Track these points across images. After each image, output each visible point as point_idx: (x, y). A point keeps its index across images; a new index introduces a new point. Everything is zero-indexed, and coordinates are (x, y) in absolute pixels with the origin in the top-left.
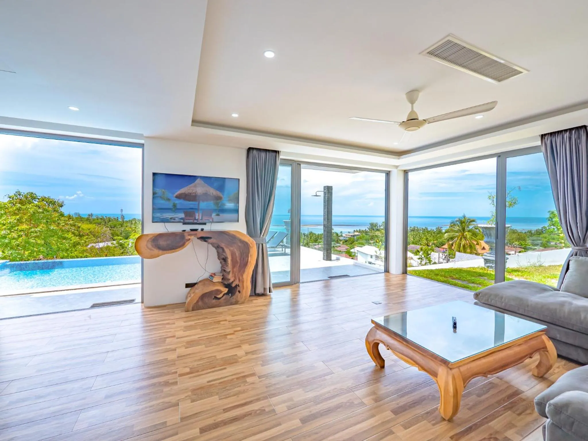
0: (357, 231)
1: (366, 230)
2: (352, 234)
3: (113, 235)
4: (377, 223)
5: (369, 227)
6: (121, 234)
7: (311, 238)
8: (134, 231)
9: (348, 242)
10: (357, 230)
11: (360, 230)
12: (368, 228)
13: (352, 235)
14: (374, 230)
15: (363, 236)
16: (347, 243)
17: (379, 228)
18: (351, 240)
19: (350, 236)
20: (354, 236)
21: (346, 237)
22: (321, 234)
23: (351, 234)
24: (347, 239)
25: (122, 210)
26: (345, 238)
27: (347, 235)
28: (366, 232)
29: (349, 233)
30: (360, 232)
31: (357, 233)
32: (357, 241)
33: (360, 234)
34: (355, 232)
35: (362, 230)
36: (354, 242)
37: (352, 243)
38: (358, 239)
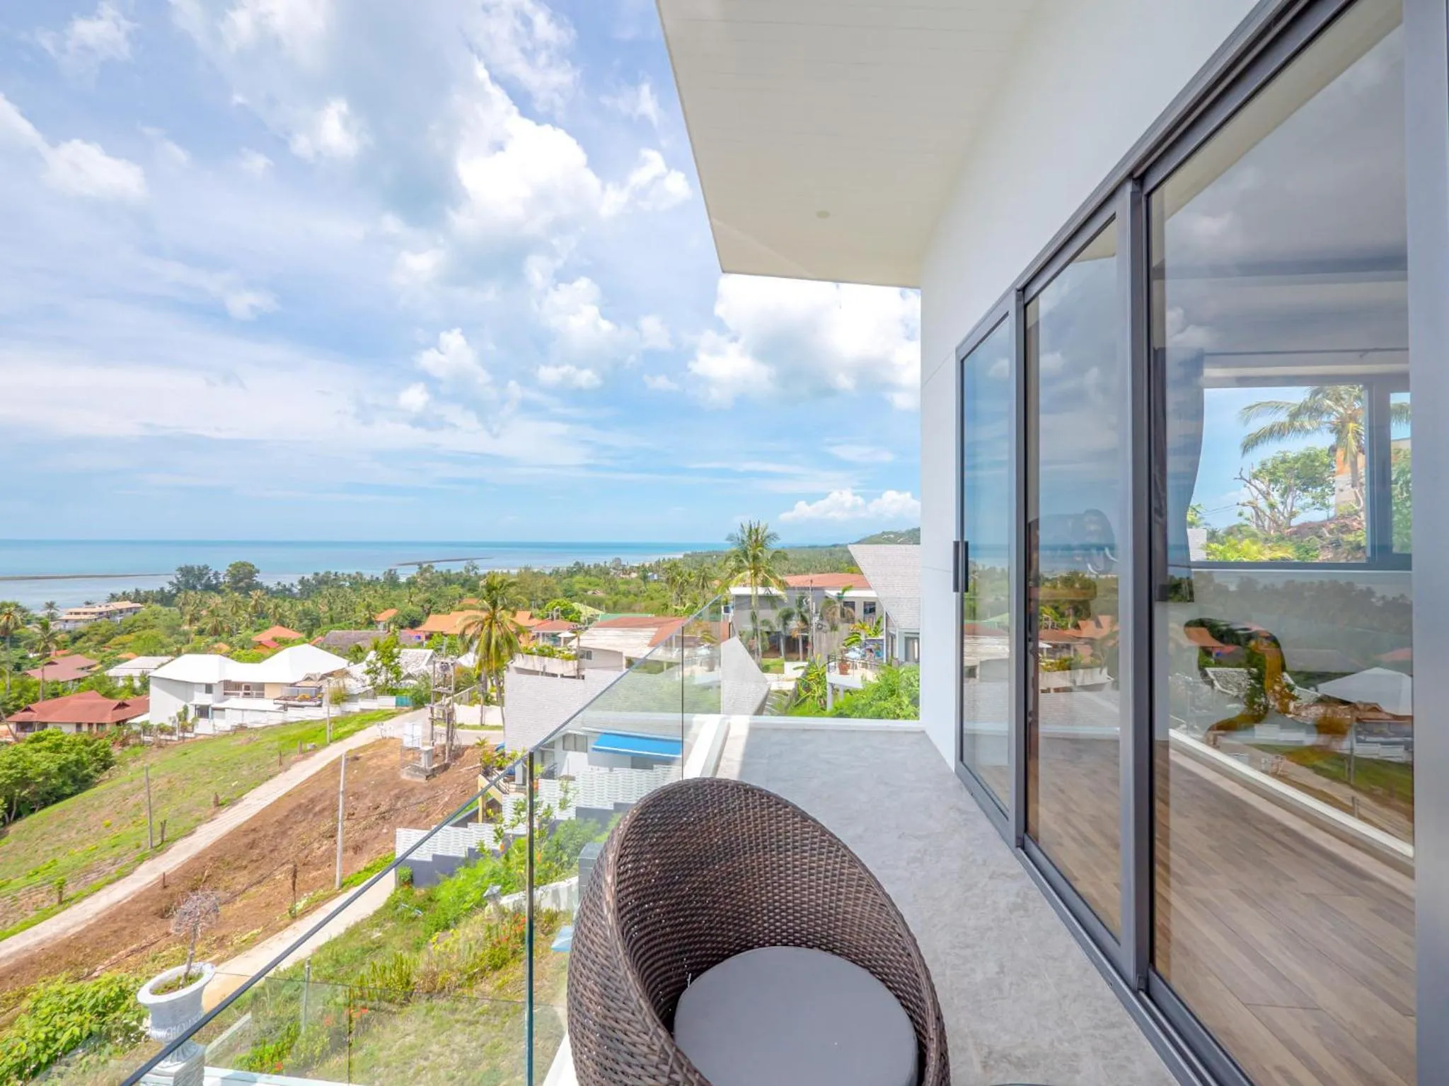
0: (125, 597)
1: (162, 589)
2: (103, 609)
4: (206, 568)
5: (175, 581)
9: (89, 640)
10: (124, 593)
11: (137, 590)
12: (171, 583)
13: (101, 613)
14: (195, 587)
15: (156, 615)
16: (79, 644)
17: (214, 582)
18: (102, 630)
19: (94, 617)
20: (109, 615)
21: (77, 621)
23: (97, 609)
24: (82, 627)
26: (69, 627)
27: (77, 613)
28: (165, 599)
29: (88, 603)
30: (139, 598)
31: (127, 604)
32: (129, 633)
33: (138, 605)
34: (118, 600)
35: (147, 593)
36: (118, 639)
37: (107, 644)
38: (131, 626)
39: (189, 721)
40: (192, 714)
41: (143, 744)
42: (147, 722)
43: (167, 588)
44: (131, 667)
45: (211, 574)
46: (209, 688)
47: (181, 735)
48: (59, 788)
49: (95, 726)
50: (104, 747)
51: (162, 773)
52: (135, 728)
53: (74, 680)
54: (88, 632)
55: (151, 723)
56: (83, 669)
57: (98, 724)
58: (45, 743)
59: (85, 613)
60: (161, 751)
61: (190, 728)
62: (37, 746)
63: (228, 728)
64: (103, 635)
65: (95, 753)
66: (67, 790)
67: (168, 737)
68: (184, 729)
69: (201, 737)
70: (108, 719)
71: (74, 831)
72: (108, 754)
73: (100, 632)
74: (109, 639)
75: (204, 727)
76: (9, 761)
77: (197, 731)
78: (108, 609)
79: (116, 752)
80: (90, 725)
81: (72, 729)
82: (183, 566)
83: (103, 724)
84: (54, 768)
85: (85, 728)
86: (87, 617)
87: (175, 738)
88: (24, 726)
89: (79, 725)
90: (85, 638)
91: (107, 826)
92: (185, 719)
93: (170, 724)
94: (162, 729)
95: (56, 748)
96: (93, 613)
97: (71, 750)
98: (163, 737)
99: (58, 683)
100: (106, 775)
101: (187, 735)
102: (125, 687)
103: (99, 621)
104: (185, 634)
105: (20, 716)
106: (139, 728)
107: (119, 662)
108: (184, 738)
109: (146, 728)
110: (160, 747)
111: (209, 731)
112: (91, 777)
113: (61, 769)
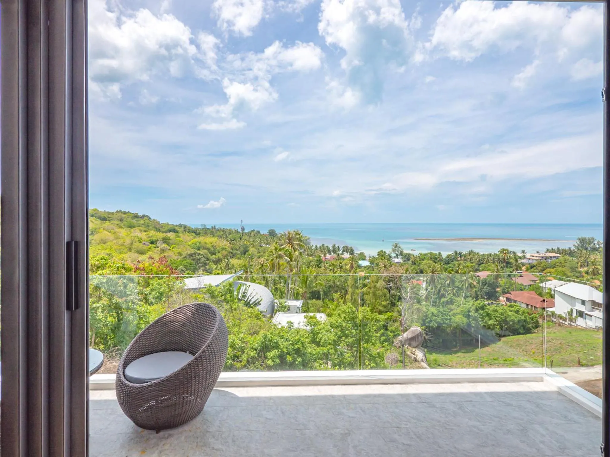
0: (553, 251)
1: (570, 248)
2: (543, 255)
3: (232, 249)
4: (593, 239)
5: (577, 245)
6: (239, 248)
7: (470, 260)
8: (252, 245)
9: (537, 269)
10: (552, 249)
11: (558, 248)
12: (574, 245)
13: (543, 257)
14: (586, 249)
15: (565, 260)
16: (533, 270)
17: (597, 246)
18: (542, 265)
19: (540, 258)
20: (546, 258)
21: (533, 260)
22: (487, 255)
23: (541, 255)
24: (535, 262)
25: (242, 221)
26: (530, 261)
27: (533, 256)
28: (571, 253)
29: (537, 252)
30: (559, 251)
31: (553, 254)
32: (553, 268)
33: (559, 255)
34: (550, 252)
35: (563, 249)
36: (548, 270)
37: (544, 272)
38: (554, 264)
39: (574, 317)
40: (575, 314)
41: (552, 321)
42: (554, 311)
43: (573, 248)
44: (552, 284)
45: (596, 242)
46: (583, 302)
47: (570, 323)
48: (518, 329)
49: (533, 307)
50: (536, 317)
51: (558, 338)
52: (549, 313)
53: (529, 285)
54: (536, 265)
55: (556, 313)
56: (533, 281)
57: (534, 307)
58: (513, 309)
59: (536, 257)
60: (560, 328)
61: (574, 320)
62: (511, 309)
63: (594, 327)
64: (542, 267)
65: (532, 319)
66: (521, 331)
67: (564, 322)
68: (571, 320)
69: (580, 327)
70: (538, 306)
71: (522, 350)
72: (537, 321)
73: (541, 266)
74: (545, 269)
75: (580, 322)
76: (501, 312)
77: (577, 323)
78: (545, 256)
79: (541, 321)
80: (532, 306)
81: (525, 306)
82: (580, 237)
83: (536, 307)
84: (516, 320)
85: (530, 307)
87: (566, 323)
88: (508, 300)
89: (527, 305)
90: (535, 268)
91: (534, 353)
92: (572, 315)
93: (564, 315)
94: (561, 317)
95: (517, 312)
97: (523, 314)
98: (561, 321)
99: (522, 285)
100: (536, 331)
101: (572, 324)
102: (548, 293)
103: (542, 261)
104: (580, 272)
105: (508, 295)
106: (550, 313)
107: (547, 280)
108: (571, 325)
109: (553, 314)
110: (560, 325)
111: (584, 326)
112: (531, 329)
113: (519, 321)
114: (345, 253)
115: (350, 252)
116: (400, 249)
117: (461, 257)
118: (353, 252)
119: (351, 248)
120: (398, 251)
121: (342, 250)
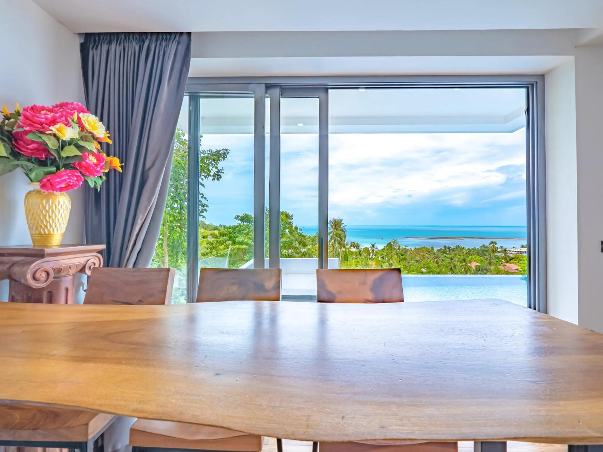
2: (519, 250)
7: (458, 254)
13: (518, 252)
19: (516, 253)
20: (521, 252)
22: (473, 249)
23: (517, 250)
34: (524, 248)
59: (513, 251)
73: (519, 258)
78: (521, 250)
86: (514, 253)
96: (516, 251)
103: (518, 254)
114: (352, 247)
115: (356, 247)
116: (398, 244)
117: (449, 251)
118: (359, 247)
119: (357, 243)
120: (396, 246)
121: (350, 245)
